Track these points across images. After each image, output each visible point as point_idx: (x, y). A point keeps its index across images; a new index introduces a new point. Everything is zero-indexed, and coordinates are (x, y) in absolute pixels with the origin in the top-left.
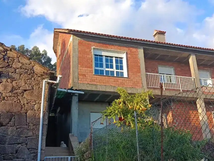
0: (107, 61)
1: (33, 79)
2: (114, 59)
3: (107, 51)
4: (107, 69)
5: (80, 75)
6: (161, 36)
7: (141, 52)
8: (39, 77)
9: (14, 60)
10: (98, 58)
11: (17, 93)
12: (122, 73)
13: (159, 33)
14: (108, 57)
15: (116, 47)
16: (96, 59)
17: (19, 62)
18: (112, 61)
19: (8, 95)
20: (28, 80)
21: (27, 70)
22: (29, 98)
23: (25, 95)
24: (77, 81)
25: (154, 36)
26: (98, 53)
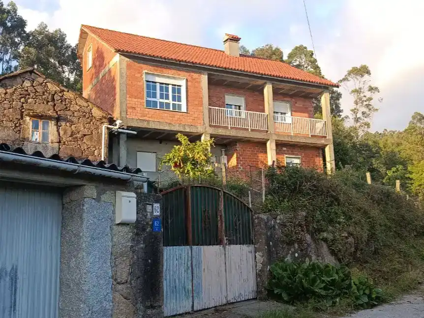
0: (161, 89)
1: (92, 123)
2: (170, 87)
3: (163, 76)
4: (161, 100)
5: (129, 108)
6: (234, 44)
7: (204, 78)
8: (98, 121)
9: (71, 101)
10: (151, 85)
11: (76, 138)
12: (180, 106)
13: (231, 39)
14: (163, 84)
15: (174, 71)
16: (148, 87)
17: (77, 104)
18: (167, 90)
19: (68, 139)
20: (87, 125)
21: (85, 114)
22: (89, 143)
23: (85, 141)
24: (125, 116)
25: (224, 42)
26: (151, 79)
